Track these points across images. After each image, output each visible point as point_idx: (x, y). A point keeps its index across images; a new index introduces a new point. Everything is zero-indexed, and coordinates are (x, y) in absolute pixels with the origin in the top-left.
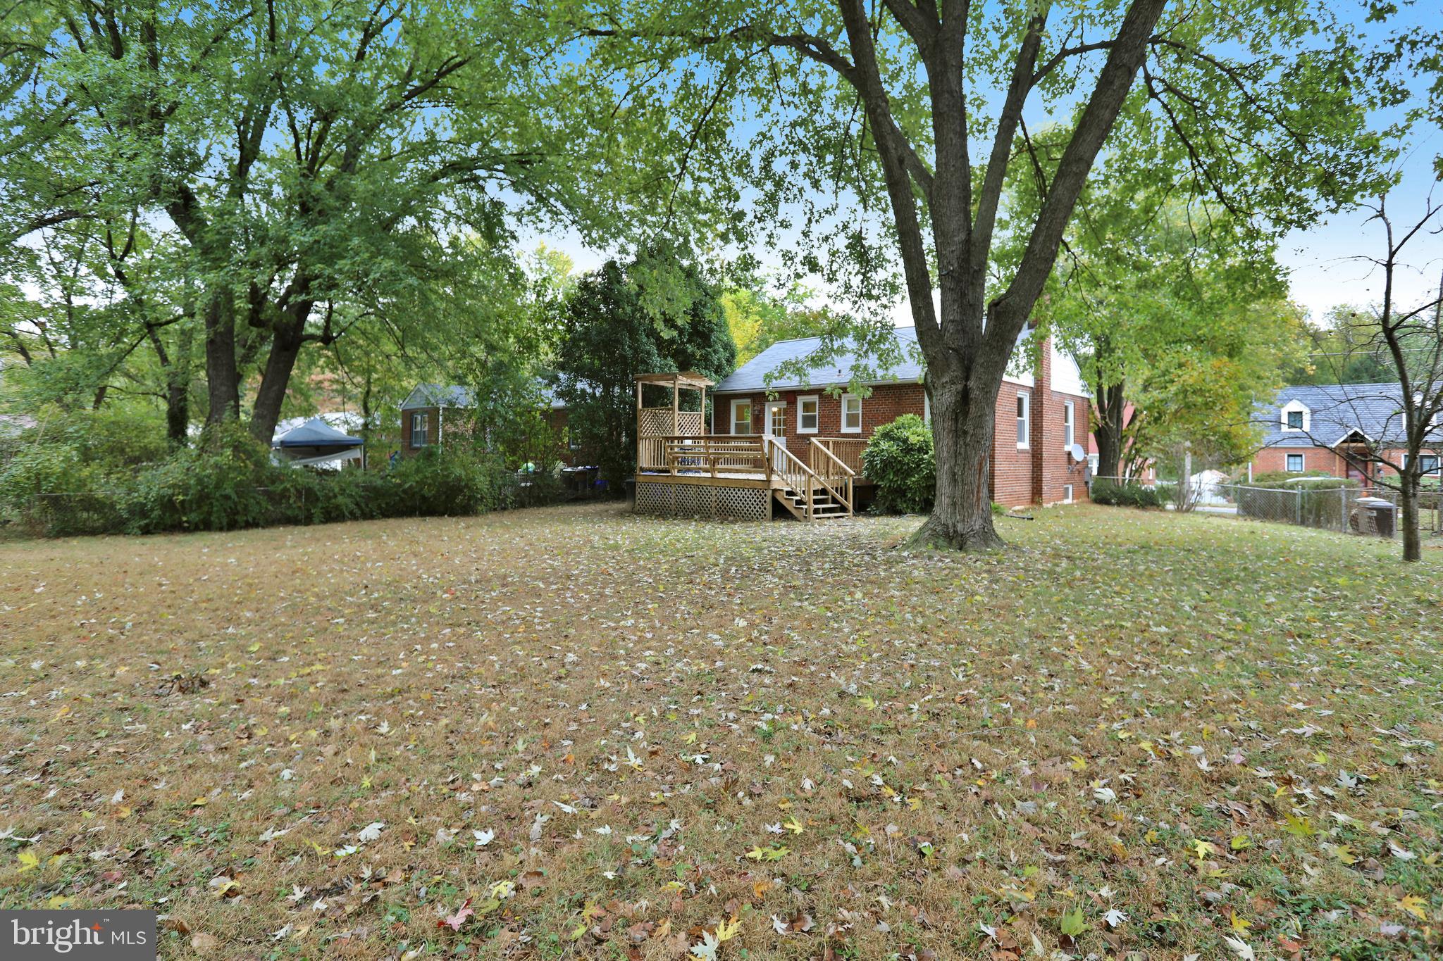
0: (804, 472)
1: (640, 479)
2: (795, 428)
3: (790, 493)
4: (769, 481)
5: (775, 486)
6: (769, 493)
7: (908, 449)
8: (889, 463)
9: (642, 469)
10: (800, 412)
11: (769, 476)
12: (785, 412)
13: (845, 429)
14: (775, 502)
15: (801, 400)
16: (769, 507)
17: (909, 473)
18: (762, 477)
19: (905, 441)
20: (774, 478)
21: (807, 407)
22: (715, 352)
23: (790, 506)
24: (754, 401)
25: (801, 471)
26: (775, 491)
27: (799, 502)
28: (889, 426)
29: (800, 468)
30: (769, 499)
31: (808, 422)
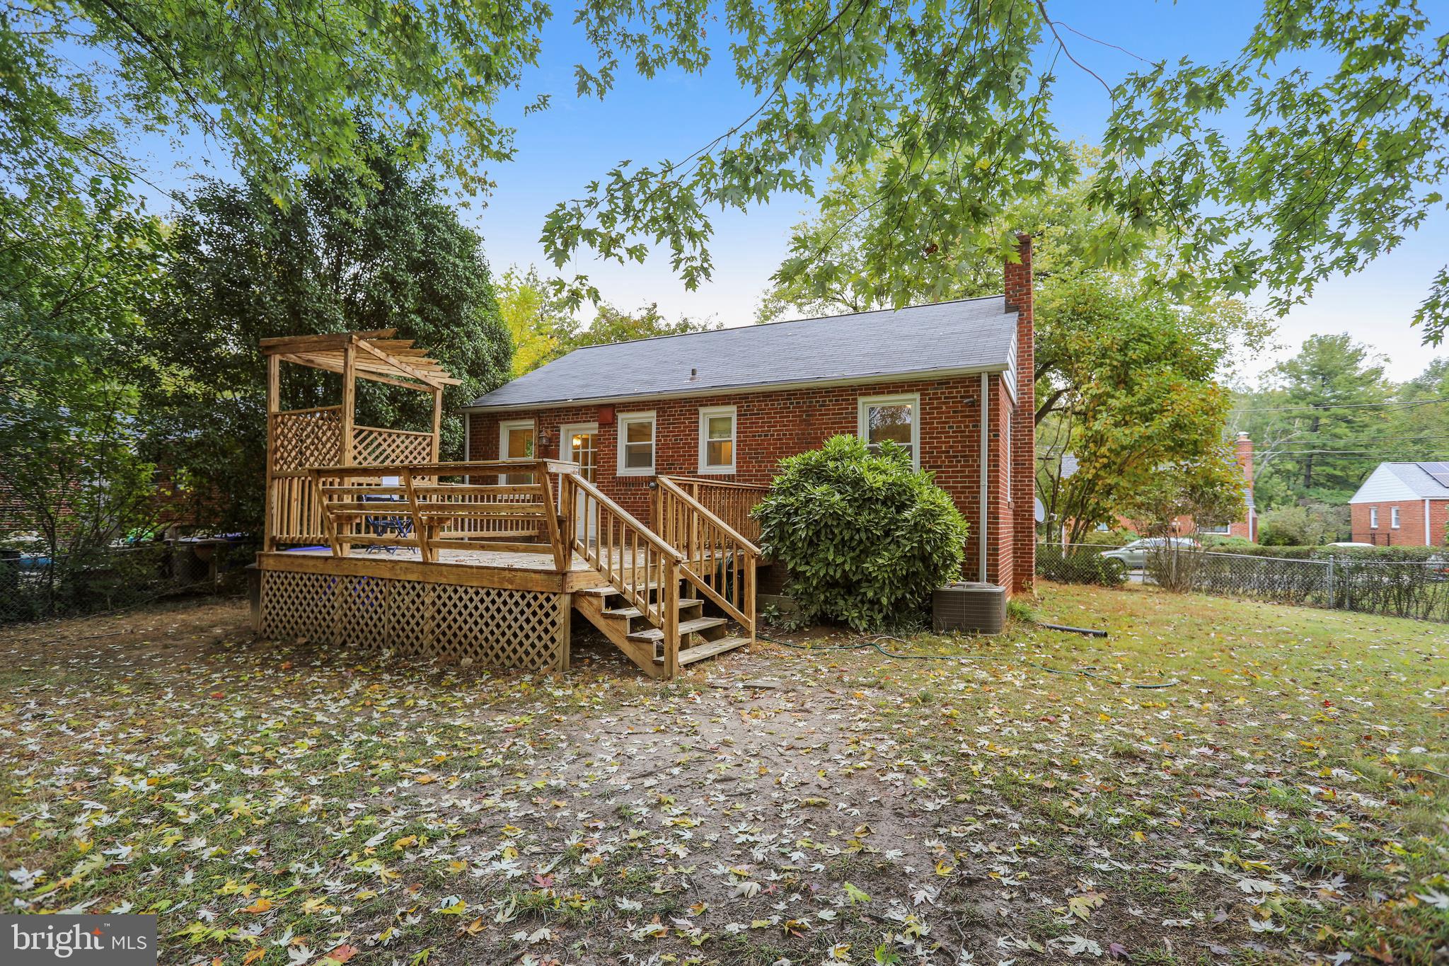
0: (644, 542)
1: (268, 564)
2: (614, 468)
3: (615, 601)
4: (562, 574)
5: (577, 585)
6: (564, 602)
7: (864, 498)
8: (823, 530)
9: (279, 544)
10: (622, 441)
11: (563, 560)
12: (596, 441)
13: (704, 468)
14: (579, 623)
15: (625, 420)
16: (562, 635)
17: (867, 549)
18: (544, 561)
19: (857, 482)
20: (577, 564)
21: (637, 432)
22: (469, 335)
23: (616, 634)
24: (540, 423)
25: (632, 539)
26: (577, 596)
27: (641, 623)
28: (814, 455)
29: (631, 532)
30: (562, 618)
31: (637, 457)
